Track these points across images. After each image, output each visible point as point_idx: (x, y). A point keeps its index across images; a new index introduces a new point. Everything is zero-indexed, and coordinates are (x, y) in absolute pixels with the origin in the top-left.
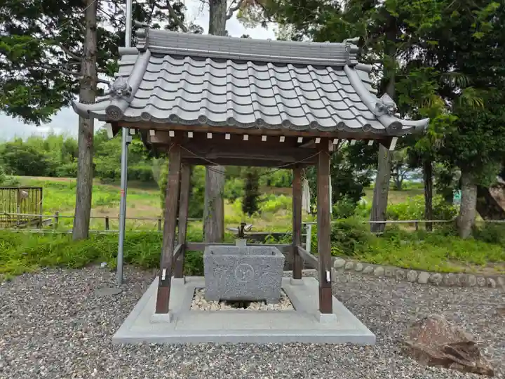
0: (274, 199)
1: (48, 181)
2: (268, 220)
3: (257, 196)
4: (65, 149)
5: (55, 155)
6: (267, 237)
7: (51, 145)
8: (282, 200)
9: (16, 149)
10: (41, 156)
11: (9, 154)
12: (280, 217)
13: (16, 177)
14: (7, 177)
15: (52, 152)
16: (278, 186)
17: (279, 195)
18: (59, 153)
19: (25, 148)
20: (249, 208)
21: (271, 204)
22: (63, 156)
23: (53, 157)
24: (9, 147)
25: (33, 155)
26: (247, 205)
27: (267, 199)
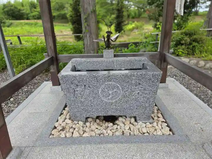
0: (131, 24)
1: (25, 22)
2: (128, 35)
3: (122, 22)
4: (31, 6)
5: (27, 9)
6: (130, 44)
7: (24, 4)
8: (136, 24)
9: (8, 7)
10: (20, 10)
11: (6, 9)
12: (134, 34)
13: (10, 21)
14: (7, 21)
15: (25, 8)
16: (133, 18)
17: (134, 22)
18: (28, 8)
19: (12, 6)
20: (118, 29)
21: (130, 27)
22: (31, 9)
23: (26, 10)
24: (5, 6)
25: (16, 10)
26: (117, 28)
27: (128, 24)
